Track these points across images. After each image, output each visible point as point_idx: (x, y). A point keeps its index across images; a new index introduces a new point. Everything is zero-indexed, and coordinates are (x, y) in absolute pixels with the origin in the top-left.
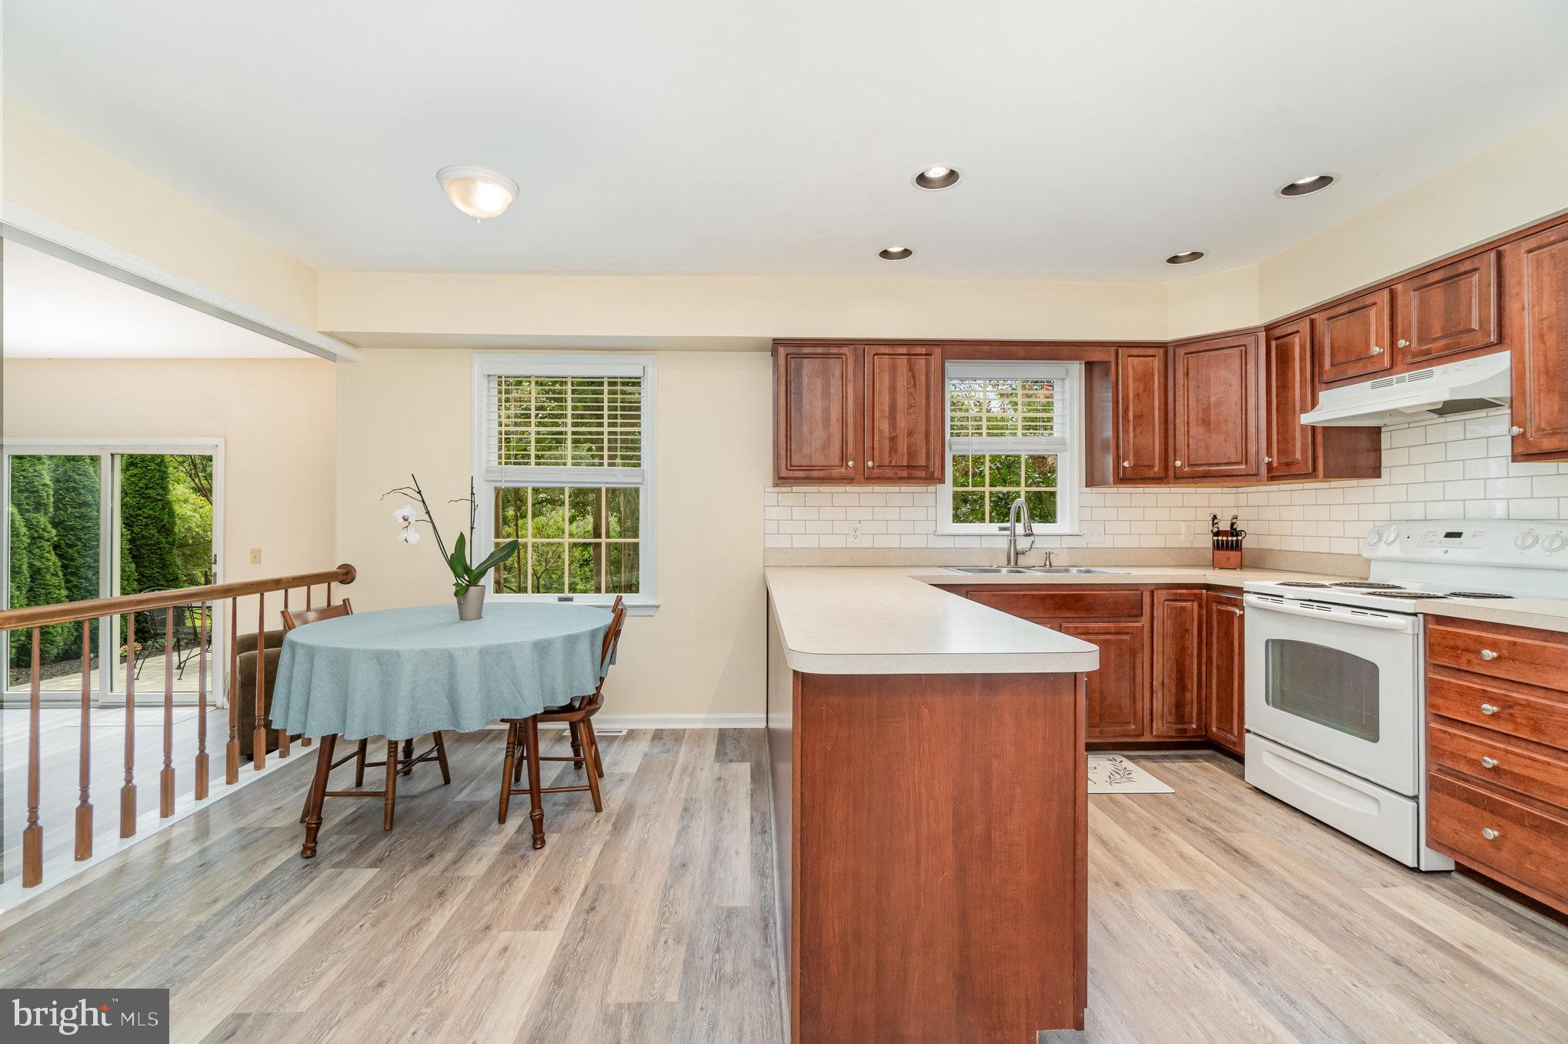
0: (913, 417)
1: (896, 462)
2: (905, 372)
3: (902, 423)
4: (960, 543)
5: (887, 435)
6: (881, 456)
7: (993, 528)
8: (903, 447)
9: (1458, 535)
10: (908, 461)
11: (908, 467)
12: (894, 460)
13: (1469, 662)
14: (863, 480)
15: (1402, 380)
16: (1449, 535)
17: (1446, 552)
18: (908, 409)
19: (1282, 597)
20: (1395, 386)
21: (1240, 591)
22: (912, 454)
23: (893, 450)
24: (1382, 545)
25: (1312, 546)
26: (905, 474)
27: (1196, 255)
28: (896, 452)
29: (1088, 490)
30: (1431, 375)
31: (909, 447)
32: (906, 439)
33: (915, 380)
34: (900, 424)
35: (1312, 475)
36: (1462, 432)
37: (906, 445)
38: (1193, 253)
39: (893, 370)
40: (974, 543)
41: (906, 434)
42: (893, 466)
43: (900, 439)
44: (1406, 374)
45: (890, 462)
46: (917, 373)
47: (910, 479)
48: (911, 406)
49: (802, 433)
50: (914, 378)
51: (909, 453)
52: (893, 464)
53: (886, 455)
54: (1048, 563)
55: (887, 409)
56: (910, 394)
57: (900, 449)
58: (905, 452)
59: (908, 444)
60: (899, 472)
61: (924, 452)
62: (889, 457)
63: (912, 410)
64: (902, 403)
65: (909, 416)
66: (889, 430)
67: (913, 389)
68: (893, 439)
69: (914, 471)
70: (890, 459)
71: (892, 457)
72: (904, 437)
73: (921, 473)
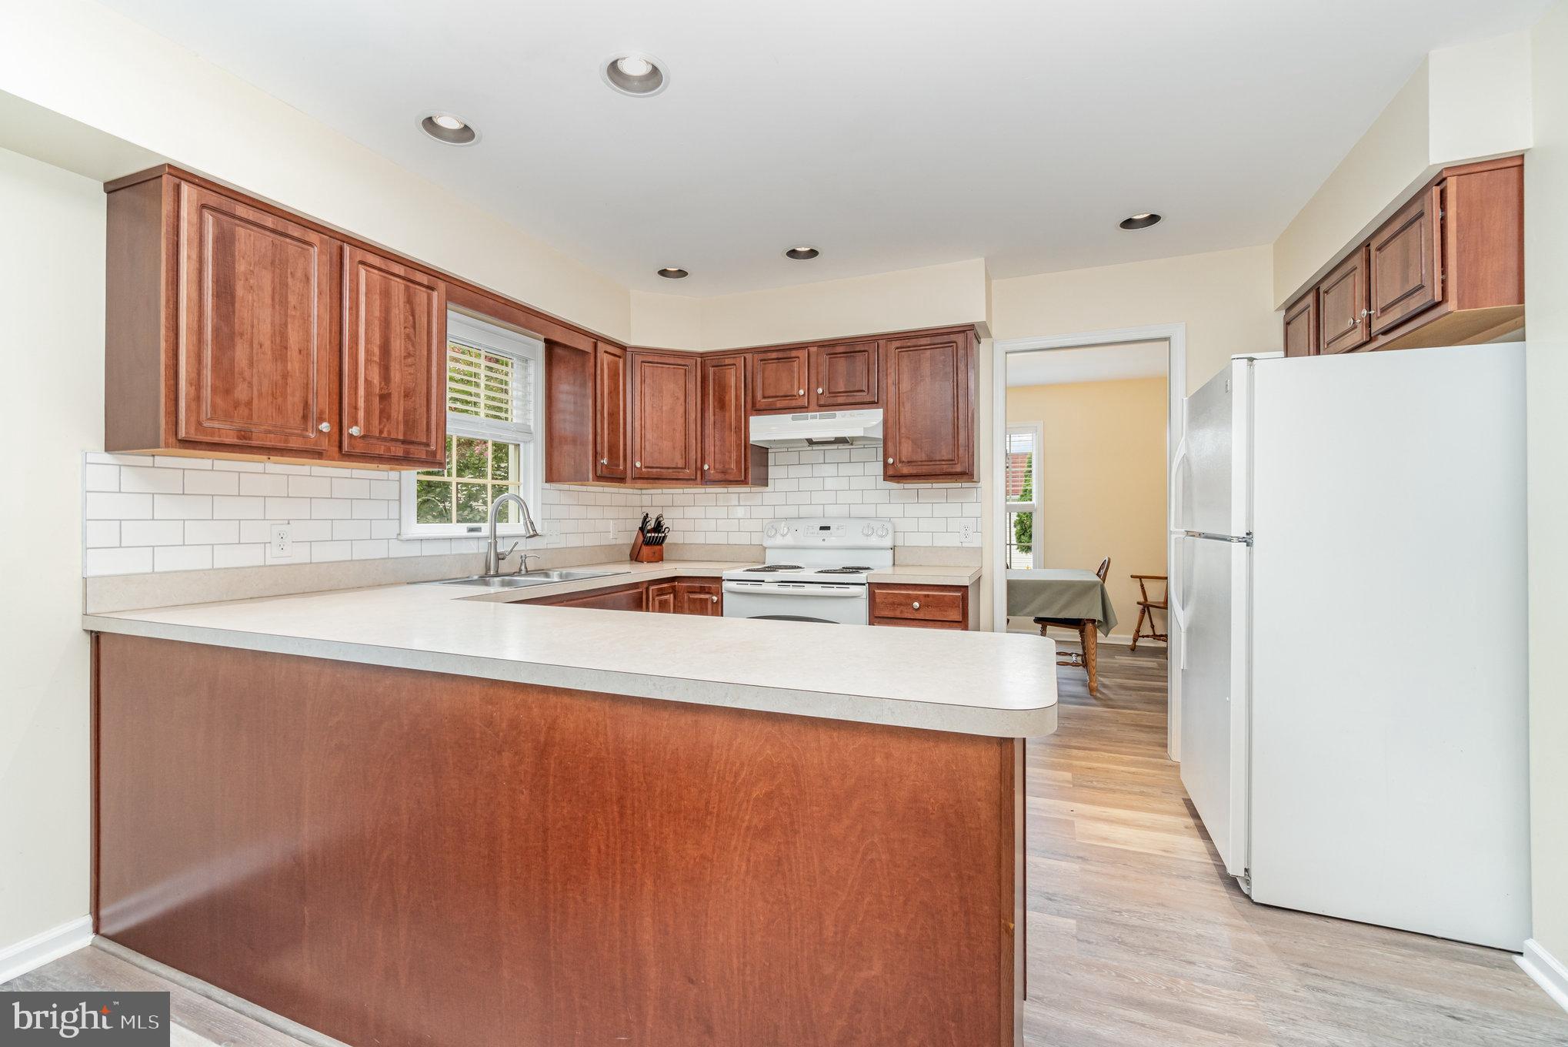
0: (411, 370)
1: (389, 433)
2: (401, 304)
3: (396, 376)
4: (429, 550)
5: (377, 391)
6: (369, 420)
7: (460, 529)
8: (398, 408)
9: (828, 528)
10: (404, 433)
11: (404, 442)
12: (386, 429)
13: (902, 612)
14: (337, 455)
15: (815, 417)
16: (822, 528)
17: (824, 540)
18: (405, 357)
19: (763, 581)
20: (810, 421)
21: (719, 580)
22: (410, 424)
23: (385, 414)
24: (778, 536)
25: (713, 539)
26: (398, 450)
27: (682, 273)
28: (389, 418)
29: (548, 485)
30: (834, 416)
31: (406, 413)
32: (402, 402)
33: (414, 319)
35: (744, 482)
36: (823, 458)
37: (402, 409)
38: (679, 270)
39: (385, 292)
40: (443, 549)
41: (402, 393)
42: (385, 440)
43: (395, 398)
44: (818, 413)
45: (381, 432)
46: (416, 309)
47: (405, 460)
48: (409, 355)
49: (232, 360)
50: (412, 314)
51: (406, 423)
52: (385, 435)
53: (376, 421)
54: (523, 567)
55: (376, 351)
56: (408, 337)
57: (394, 414)
58: (401, 417)
59: (404, 407)
60: (393, 449)
61: (425, 422)
62: (380, 423)
63: (410, 360)
64: (398, 346)
65: (406, 369)
66: (380, 383)
67: (412, 330)
68: (385, 397)
69: (412, 448)
70: (382, 426)
71: (383, 424)
72: (399, 397)
73: (420, 453)
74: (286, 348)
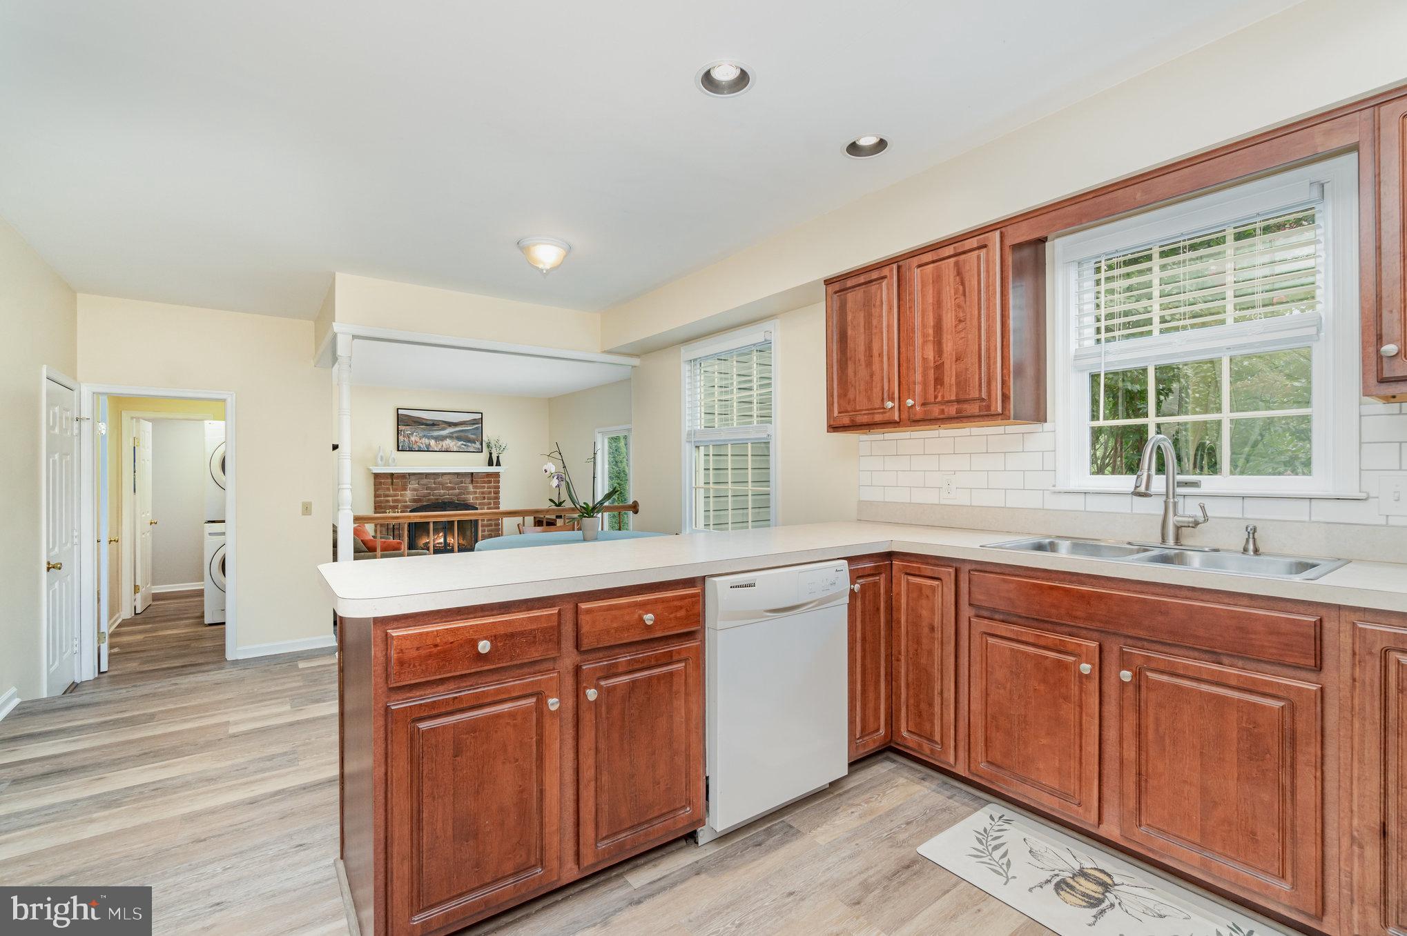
0: (963, 335)
1: (943, 396)
2: (952, 279)
3: (948, 347)
5: (932, 364)
6: (925, 390)
8: (950, 378)
10: (957, 394)
11: (958, 401)
12: (940, 395)
18: (956, 326)
22: (962, 383)
23: (939, 381)
26: (952, 410)
28: (942, 384)
31: (958, 376)
32: (954, 367)
33: (964, 287)
34: (947, 346)
37: (954, 373)
39: (937, 279)
41: (954, 359)
42: (939, 403)
43: (947, 366)
45: (936, 397)
46: (967, 277)
47: (960, 418)
48: (960, 321)
49: (847, 376)
50: (963, 284)
51: (958, 384)
52: (940, 399)
53: (931, 389)
54: (1251, 547)
55: (931, 331)
56: (959, 306)
57: (946, 380)
58: (953, 379)
59: (956, 372)
60: (946, 410)
61: (977, 379)
62: (935, 391)
63: (961, 326)
64: (949, 319)
65: (957, 335)
66: (934, 358)
67: (962, 298)
68: (939, 368)
69: (965, 406)
70: (936, 393)
71: (938, 391)
72: (951, 363)
73: (974, 409)
74: (872, 356)
